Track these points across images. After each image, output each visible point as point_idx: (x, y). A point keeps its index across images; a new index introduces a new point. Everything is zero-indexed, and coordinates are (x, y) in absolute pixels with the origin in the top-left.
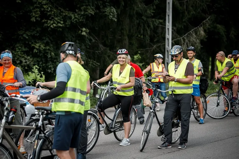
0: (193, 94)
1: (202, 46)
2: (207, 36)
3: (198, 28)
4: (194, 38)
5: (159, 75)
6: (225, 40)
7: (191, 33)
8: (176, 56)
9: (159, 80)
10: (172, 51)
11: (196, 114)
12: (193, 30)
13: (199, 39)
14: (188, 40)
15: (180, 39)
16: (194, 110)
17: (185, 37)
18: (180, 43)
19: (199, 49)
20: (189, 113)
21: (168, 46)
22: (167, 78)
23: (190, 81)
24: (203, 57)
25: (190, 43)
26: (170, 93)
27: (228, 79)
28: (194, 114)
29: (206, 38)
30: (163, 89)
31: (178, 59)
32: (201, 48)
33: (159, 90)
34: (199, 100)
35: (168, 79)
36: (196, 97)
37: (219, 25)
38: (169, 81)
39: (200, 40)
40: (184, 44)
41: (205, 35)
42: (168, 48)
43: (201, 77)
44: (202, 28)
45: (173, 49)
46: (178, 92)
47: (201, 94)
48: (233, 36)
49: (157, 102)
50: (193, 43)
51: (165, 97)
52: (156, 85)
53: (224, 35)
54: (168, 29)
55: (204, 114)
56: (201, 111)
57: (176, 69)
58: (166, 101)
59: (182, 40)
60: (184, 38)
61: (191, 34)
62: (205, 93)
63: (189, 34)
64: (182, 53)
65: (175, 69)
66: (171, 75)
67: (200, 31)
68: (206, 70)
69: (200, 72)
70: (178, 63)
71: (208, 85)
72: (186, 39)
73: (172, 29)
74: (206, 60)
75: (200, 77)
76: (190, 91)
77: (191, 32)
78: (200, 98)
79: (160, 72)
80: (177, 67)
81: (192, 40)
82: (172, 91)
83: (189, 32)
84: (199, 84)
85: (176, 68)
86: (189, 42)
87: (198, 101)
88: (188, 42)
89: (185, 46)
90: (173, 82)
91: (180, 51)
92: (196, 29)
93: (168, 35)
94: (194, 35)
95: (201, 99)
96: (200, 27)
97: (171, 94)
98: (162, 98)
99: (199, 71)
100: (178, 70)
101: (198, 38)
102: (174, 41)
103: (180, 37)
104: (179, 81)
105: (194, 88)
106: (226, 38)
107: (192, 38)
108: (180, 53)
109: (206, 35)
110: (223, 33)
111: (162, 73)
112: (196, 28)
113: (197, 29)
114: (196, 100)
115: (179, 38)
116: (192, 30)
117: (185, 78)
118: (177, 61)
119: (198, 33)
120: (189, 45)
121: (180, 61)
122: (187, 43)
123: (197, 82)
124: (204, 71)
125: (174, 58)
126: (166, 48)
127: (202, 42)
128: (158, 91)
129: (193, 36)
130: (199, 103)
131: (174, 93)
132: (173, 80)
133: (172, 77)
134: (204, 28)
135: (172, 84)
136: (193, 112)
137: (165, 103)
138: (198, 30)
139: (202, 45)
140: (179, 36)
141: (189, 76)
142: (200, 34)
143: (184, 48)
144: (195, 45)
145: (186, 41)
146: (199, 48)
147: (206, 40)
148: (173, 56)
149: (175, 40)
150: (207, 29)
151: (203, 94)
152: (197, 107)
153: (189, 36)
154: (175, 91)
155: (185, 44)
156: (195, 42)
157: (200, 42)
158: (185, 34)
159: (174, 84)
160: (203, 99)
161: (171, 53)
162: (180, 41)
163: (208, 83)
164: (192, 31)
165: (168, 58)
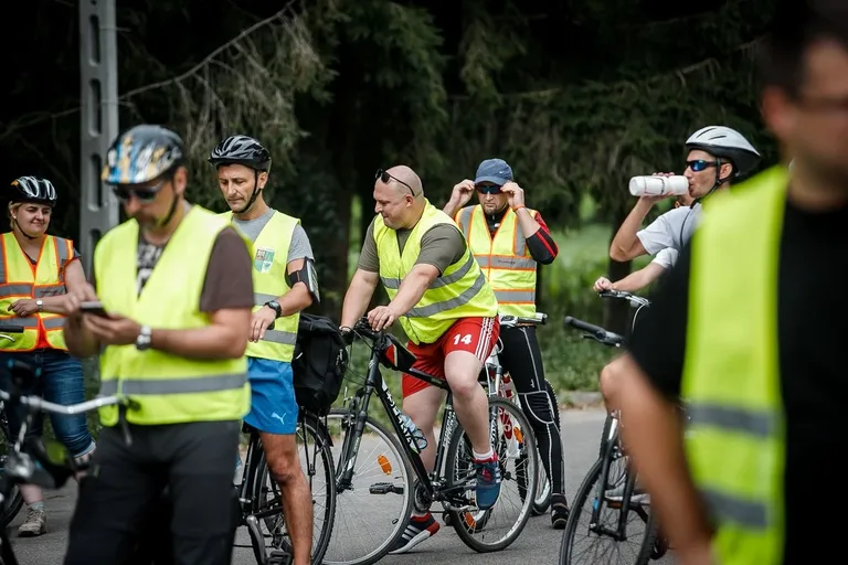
0: (254, 423)
1: (305, 134)
2: (333, 72)
3: (278, 22)
4: (253, 84)
5: (39, 310)
6: (434, 99)
7: (235, 51)
8: (143, 191)
9: (42, 337)
10: (118, 158)
11: (268, 541)
12: (250, 35)
13: (284, 90)
14: (220, 97)
15: (173, 85)
16: (258, 518)
17: (200, 72)
18: (172, 110)
19: (290, 152)
20: (223, 542)
21: (99, 127)
22: (91, 325)
23: (232, 341)
24: (309, 198)
25: (232, 113)
26: (110, 418)
27: (429, 333)
28: (256, 546)
29: (327, 87)
30: (65, 393)
31: (159, 209)
32: (301, 144)
33: (34, 401)
34: (290, 455)
35: (96, 334)
36: (273, 440)
37: (400, 8)
38: (100, 345)
39: (290, 94)
40: (196, 116)
41: (322, 66)
42: (95, 139)
43: (302, 318)
44: (299, 23)
45: (125, 149)
46: (158, 410)
47: (300, 419)
48: (481, 74)
49: (21, 480)
50: (253, 111)
51: (75, 449)
52: (16, 372)
53: (430, 69)
54: (95, 20)
55: (315, 545)
56: (297, 523)
57: (144, 273)
58: (84, 467)
59: (184, 91)
60: (194, 80)
61: (235, 58)
62: (325, 413)
63: (224, 57)
64: (181, 174)
65: (139, 269)
66: (112, 309)
67: (290, 39)
68: (327, 272)
69: (300, 286)
70: (156, 232)
71: (344, 368)
72: (206, 83)
73: (119, 23)
74: (331, 214)
75: (298, 315)
76: (231, 405)
77: (238, 46)
78: (298, 441)
79: (45, 291)
80: (148, 257)
81: (244, 97)
82: (122, 409)
83: (227, 45)
84: (289, 357)
85: (146, 264)
86: (226, 104)
87: (282, 462)
88: (221, 104)
89: (201, 129)
90: (129, 352)
91: (167, 164)
92: (266, 26)
93: (98, 58)
94: (254, 62)
95: (301, 448)
96: (289, 15)
97: (117, 428)
98: (58, 455)
99: (292, 279)
100: (156, 277)
101: (277, 84)
102: (135, 98)
103: (171, 77)
104: (163, 346)
105: (254, 382)
106: (441, 88)
107: (242, 81)
108: (168, 175)
109: (328, 66)
110: (425, 55)
111: (55, 293)
112: (267, 21)
113: (274, 28)
114: (272, 455)
115: (163, 80)
116: (244, 33)
117: (198, 322)
118: (153, 220)
119: (280, 53)
120: (224, 126)
121: (167, 221)
122: (215, 114)
123: (278, 345)
124: (321, 283)
125: (133, 206)
126: (84, 138)
127: (304, 108)
128: (28, 407)
129: (251, 67)
130: (289, 472)
131: (131, 417)
132: (128, 336)
133: (118, 319)
134: (310, 23)
135: (119, 363)
136: (251, 532)
137: (72, 485)
138: (280, 36)
139: (302, 125)
140: (163, 68)
141: (225, 315)
142: (288, 60)
143: (197, 143)
144: (264, 125)
145: (212, 98)
146: (288, 141)
147: (326, 95)
148: (123, 191)
149: (141, 90)
150: (329, 28)
151: (314, 422)
152: (278, 498)
153: (227, 67)
154: (136, 407)
155: (205, 118)
156: (264, 110)
157: (290, 106)
158: (199, 60)
159: (133, 363)
160: (311, 448)
161: (113, 170)
162: (170, 100)
163: (345, 354)
164: (244, 42)
165: (100, 203)
